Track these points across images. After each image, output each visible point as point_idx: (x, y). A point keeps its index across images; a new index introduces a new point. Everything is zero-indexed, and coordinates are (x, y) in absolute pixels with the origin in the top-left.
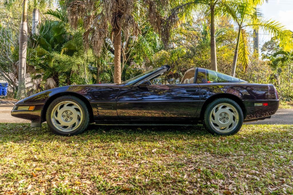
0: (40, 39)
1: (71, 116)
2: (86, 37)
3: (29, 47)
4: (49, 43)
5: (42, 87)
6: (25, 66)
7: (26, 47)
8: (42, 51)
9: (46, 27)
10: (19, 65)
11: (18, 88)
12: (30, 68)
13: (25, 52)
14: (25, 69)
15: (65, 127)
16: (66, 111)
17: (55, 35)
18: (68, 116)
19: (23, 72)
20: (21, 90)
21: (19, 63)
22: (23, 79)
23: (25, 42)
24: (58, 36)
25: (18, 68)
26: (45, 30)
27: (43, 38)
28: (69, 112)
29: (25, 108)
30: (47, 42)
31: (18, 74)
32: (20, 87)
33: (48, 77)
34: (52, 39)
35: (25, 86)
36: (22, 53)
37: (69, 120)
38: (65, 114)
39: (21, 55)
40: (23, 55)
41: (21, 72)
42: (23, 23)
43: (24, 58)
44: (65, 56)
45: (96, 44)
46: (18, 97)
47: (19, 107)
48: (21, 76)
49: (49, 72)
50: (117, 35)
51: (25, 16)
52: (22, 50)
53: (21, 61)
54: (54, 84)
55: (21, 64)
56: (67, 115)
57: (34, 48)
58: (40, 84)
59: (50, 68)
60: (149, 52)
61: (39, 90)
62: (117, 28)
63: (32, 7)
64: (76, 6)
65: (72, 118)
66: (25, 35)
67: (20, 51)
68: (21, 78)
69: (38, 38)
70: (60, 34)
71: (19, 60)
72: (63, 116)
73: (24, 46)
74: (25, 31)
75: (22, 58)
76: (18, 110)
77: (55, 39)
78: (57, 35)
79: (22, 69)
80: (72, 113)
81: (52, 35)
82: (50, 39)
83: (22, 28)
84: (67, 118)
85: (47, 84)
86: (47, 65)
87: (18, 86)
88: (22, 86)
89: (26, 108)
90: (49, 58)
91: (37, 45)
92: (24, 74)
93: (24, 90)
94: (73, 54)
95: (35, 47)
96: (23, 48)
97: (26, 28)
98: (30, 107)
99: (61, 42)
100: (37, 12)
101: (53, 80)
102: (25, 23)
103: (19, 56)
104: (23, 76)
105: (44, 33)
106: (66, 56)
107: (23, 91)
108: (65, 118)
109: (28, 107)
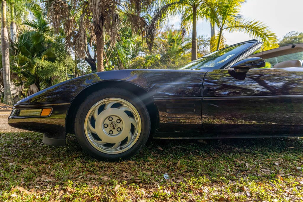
0: (20, 47)
1: (119, 125)
2: (68, 41)
3: (12, 54)
4: (30, 51)
5: (24, 94)
6: (9, 72)
7: (8, 54)
8: (24, 58)
9: (25, 36)
10: (3, 72)
11: (5, 93)
12: (14, 76)
13: (8, 58)
14: (9, 75)
15: (109, 145)
16: (110, 117)
17: (34, 43)
18: (113, 126)
19: (8, 78)
20: (7, 96)
21: (3, 70)
22: (8, 85)
23: (7, 49)
24: (36, 45)
25: (3, 75)
26: (25, 39)
27: (23, 46)
28: (115, 119)
29: (33, 112)
30: (27, 50)
31: (3, 81)
32: (6, 93)
33: (31, 84)
34: (32, 47)
35: (10, 92)
36: (5, 59)
37: (115, 132)
38: (107, 122)
39: (4, 61)
40: (6, 61)
41: (6, 78)
42: (3, 29)
43: (7, 64)
44: (46, 62)
45: (81, 47)
46: (5, 102)
47: (22, 111)
48: (6, 82)
49: (31, 79)
50: (100, 38)
51: (5, 22)
52: (4, 56)
53: (5, 67)
54: (36, 90)
55: (5, 70)
56: (112, 123)
57: (15, 56)
58: (22, 91)
59: (32, 75)
60: (124, 59)
61: (22, 96)
62: (100, 31)
63: (9, 20)
64: (59, 5)
65: (121, 129)
66: (7, 41)
67: (3, 58)
68: (6, 84)
69: (19, 45)
70: (39, 42)
71: (3, 67)
72: (105, 126)
73: (6, 52)
74: (6, 37)
75: (5, 64)
76: (20, 115)
77: (35, 47)
78: (36, 43)
79: (7, 75)
80: (120, 120)
81: (32, 43)
82: (30, 47)
83: (3, 34)
84: (112, 129)
85: (30, 90)
86: (29, 73)
87: (4, 93)
88: (8, 91)
89: (36, 111)
90: (31, 66)
91: (19, 53)
92: (8, 80)
93: (10, 95)
94: (55, 59)
95: (16, 54)
96: (6, 55)
97: (6, 34)
98: (44, 110)
99: (40, 50)
100: (14, 25)
101: (36, 86)
102: (6, 30)
103: (3, 63)
104: (7, 82)
105: (23, 41)
106: (48, 62)
107: (9, 97)
108: (108, 129)
109: (40, 110)
